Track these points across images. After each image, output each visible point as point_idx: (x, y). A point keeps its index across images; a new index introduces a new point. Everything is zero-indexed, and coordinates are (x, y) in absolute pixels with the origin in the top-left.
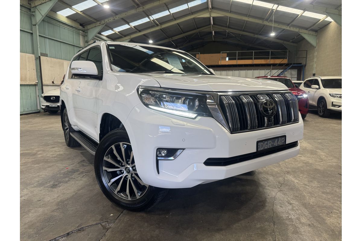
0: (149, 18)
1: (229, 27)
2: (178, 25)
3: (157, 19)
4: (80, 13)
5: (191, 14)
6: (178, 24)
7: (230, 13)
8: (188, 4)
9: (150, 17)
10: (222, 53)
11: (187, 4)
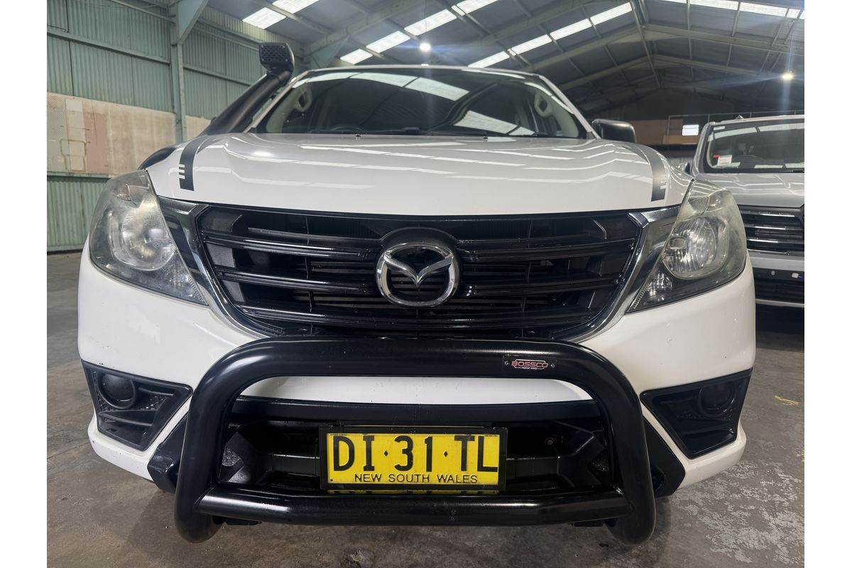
0: (508, 53)
1: (694, 59)
2: (570, 61)
3: (525, 54)
4: (378, 56)
5: (600, 37)
6: (571, 59)
7: (690, 29)
8: (591, 18)
9: (509, 50)
10: (672, 118)
11: (587, 20)
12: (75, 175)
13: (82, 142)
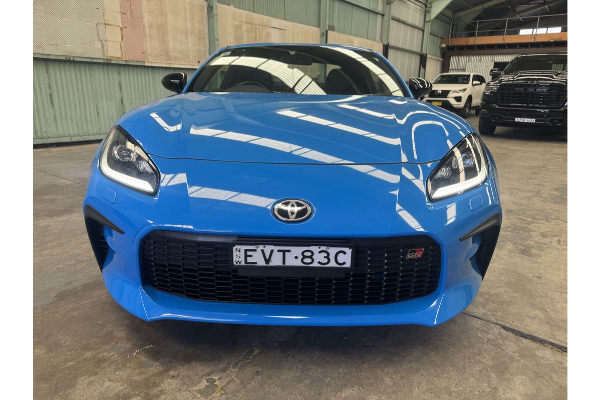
12: (113, 62)
13: (119, 26)
